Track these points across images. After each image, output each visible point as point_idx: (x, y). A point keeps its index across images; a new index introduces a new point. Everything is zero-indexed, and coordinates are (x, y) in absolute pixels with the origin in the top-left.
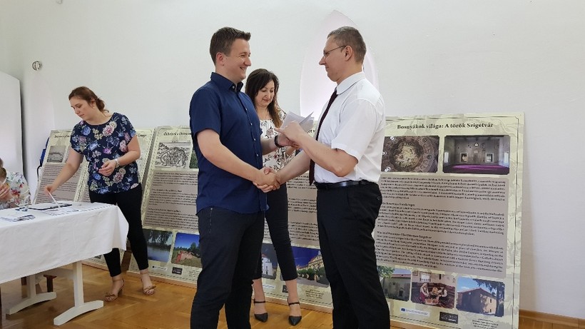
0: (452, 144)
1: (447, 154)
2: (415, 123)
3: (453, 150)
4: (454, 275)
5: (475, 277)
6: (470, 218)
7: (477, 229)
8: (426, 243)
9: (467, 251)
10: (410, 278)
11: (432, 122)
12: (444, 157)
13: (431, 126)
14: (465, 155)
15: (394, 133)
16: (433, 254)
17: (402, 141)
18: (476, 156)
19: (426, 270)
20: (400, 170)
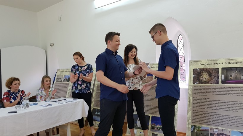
0: (225, 71)
1: (223, 76)
2: (208, 62)
3: (226, 74)
4: (229, 129)
5: (240, 131)
6: (235, 104)
7: (239, 109)
8: (216, 115)
9: (235, 119)
10: (209, 131)
11: (215, 62)
12: (222, 77)
13: (215, 64)
14: (232, 76)
15: (198, 67)
16: (219, 120)
17: (202, 70)
18: (236, 76)
19: (216, 127)
20: (202, 83)
